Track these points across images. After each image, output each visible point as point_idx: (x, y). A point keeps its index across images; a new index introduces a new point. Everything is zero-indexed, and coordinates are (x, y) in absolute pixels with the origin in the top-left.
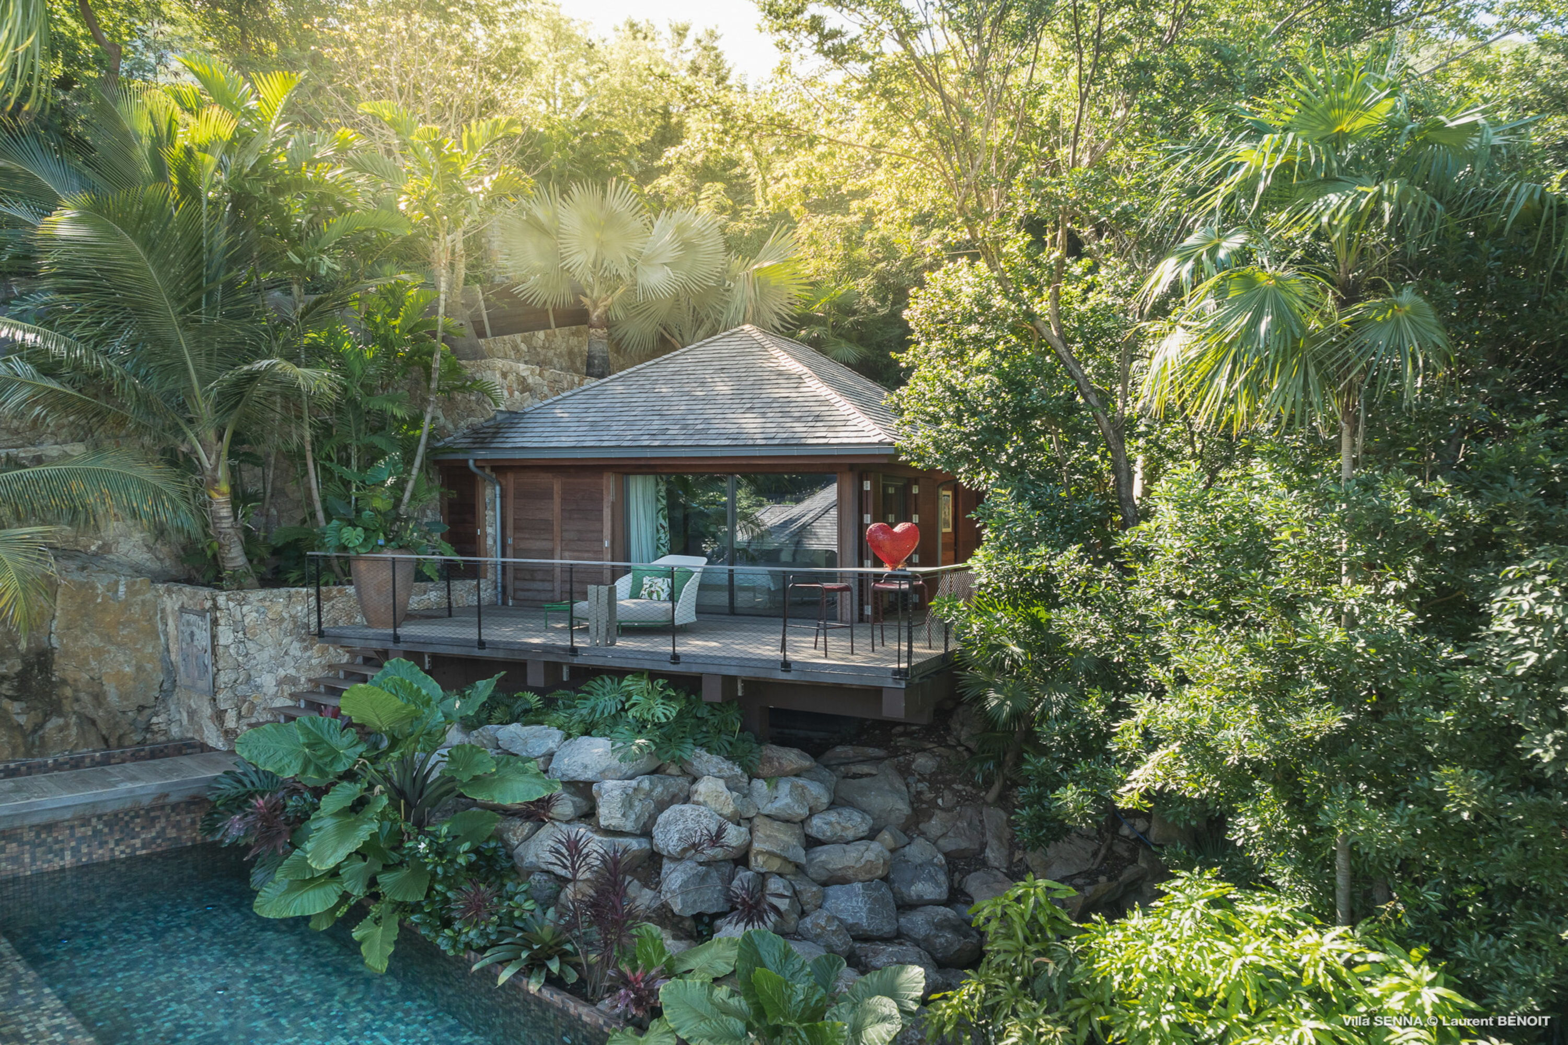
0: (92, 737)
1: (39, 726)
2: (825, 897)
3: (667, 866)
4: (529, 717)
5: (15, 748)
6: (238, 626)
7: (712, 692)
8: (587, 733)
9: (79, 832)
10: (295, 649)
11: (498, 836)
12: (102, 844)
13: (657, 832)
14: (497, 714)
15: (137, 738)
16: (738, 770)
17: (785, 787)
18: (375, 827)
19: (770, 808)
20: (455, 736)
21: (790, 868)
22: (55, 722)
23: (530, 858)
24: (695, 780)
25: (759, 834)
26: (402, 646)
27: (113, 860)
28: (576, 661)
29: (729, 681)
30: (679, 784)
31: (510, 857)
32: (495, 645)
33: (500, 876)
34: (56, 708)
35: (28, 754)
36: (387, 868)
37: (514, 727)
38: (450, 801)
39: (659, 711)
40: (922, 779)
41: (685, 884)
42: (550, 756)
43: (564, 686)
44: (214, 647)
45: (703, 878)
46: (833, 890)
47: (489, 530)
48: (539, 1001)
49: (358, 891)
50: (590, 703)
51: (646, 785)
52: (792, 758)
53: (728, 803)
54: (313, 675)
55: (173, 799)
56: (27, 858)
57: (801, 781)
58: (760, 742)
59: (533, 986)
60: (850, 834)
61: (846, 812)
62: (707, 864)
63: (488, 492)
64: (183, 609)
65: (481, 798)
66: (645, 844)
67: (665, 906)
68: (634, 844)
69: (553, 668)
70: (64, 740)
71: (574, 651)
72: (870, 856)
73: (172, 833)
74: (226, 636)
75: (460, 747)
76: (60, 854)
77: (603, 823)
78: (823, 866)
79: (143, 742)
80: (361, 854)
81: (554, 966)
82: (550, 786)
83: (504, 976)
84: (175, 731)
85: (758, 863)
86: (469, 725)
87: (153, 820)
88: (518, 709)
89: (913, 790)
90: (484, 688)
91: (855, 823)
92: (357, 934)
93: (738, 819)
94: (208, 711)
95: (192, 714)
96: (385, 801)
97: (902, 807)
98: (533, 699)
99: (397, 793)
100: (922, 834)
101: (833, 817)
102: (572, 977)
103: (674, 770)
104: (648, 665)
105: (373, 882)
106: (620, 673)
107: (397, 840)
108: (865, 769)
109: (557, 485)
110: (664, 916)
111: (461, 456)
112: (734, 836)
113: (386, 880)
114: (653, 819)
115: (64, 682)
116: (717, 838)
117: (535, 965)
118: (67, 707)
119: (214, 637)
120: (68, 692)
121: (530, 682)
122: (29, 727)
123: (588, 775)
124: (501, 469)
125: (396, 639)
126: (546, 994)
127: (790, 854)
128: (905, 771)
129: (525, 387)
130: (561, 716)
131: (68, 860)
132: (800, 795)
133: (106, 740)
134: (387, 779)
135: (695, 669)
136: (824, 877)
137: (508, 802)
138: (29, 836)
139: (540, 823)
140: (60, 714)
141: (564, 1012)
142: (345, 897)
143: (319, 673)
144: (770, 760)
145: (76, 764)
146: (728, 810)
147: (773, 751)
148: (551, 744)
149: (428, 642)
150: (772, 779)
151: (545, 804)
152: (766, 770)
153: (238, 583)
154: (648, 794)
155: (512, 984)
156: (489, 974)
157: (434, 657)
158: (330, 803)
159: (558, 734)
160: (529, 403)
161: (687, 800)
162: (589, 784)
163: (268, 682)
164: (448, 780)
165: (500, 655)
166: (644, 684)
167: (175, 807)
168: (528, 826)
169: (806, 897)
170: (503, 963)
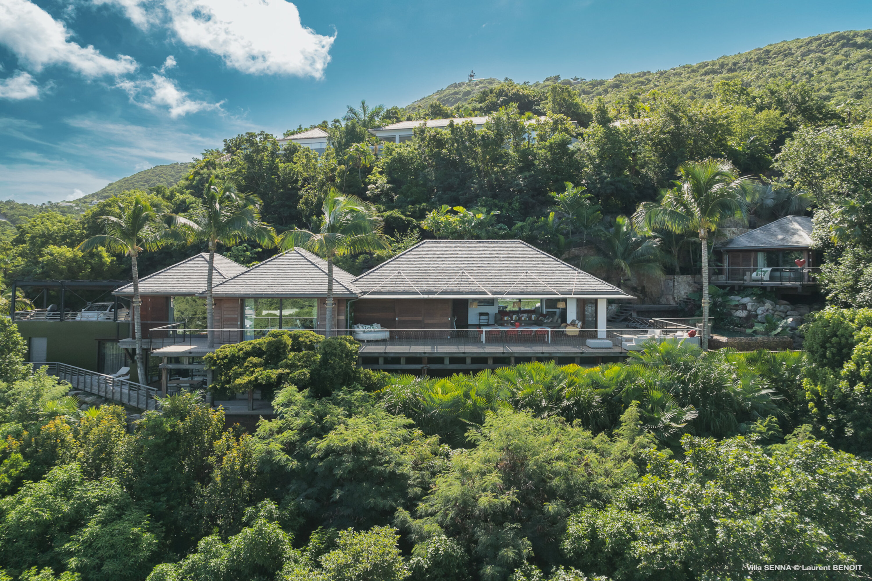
0: (651, 302)
1: (644, 299)
3: (759, 315)
4: (735, 295)
6: (678, 282)
7: (769, 290)
8: (746, 297)
10: (687, 287)
11: (730, 312)
13: (757, 311)
14: (730, 294)
16: (773, 302)
17: (783, 307)
19: (780, 309)
22: (646, 298)
23: (735, 315)
24: (765, 303)
25: (776, 312)
29: (772, 288)
34: (646, 296)
37: (732, 296)
41: (761, 318)
44: (673, 286)
52: (785, 302)
53: (770, 307)
57: (785, 305)
61: (795, 311)
63: (725, 256)
64: (668, 279)
66: (755, 313)
68: (753, 313)
70: (648, 301)
71: (743, 284)
74: (676, 284)
77: (748, 309)
82: (738, 305)
83: (731, 327)
90: (727, 290)
91: (796, 313)
93: (772, 310)
94: (671, 298)
95: (667, 299)
103: (761, 302)
104: (757, 287)
106: (752, 288)
109: (741, 254)
114: (757, 309)
115: (647, 292)
116: (767, 312)
119: (674, 284)
121: (735, 289)
123: (746, 303)
124: (728, 251)
129: (734, 233)
130: (741, 294)
132: (786, 308)
133: (653, 302)
135: (767, 287)
144: (780, 302)
147: (781, 300)
148: (739, 299)
153: (678, 274)
154: (756, 306)
159: (740, 297)
160: (735, 237)
161: (763, 306)
163: (683, 293)
165: (729, 285)
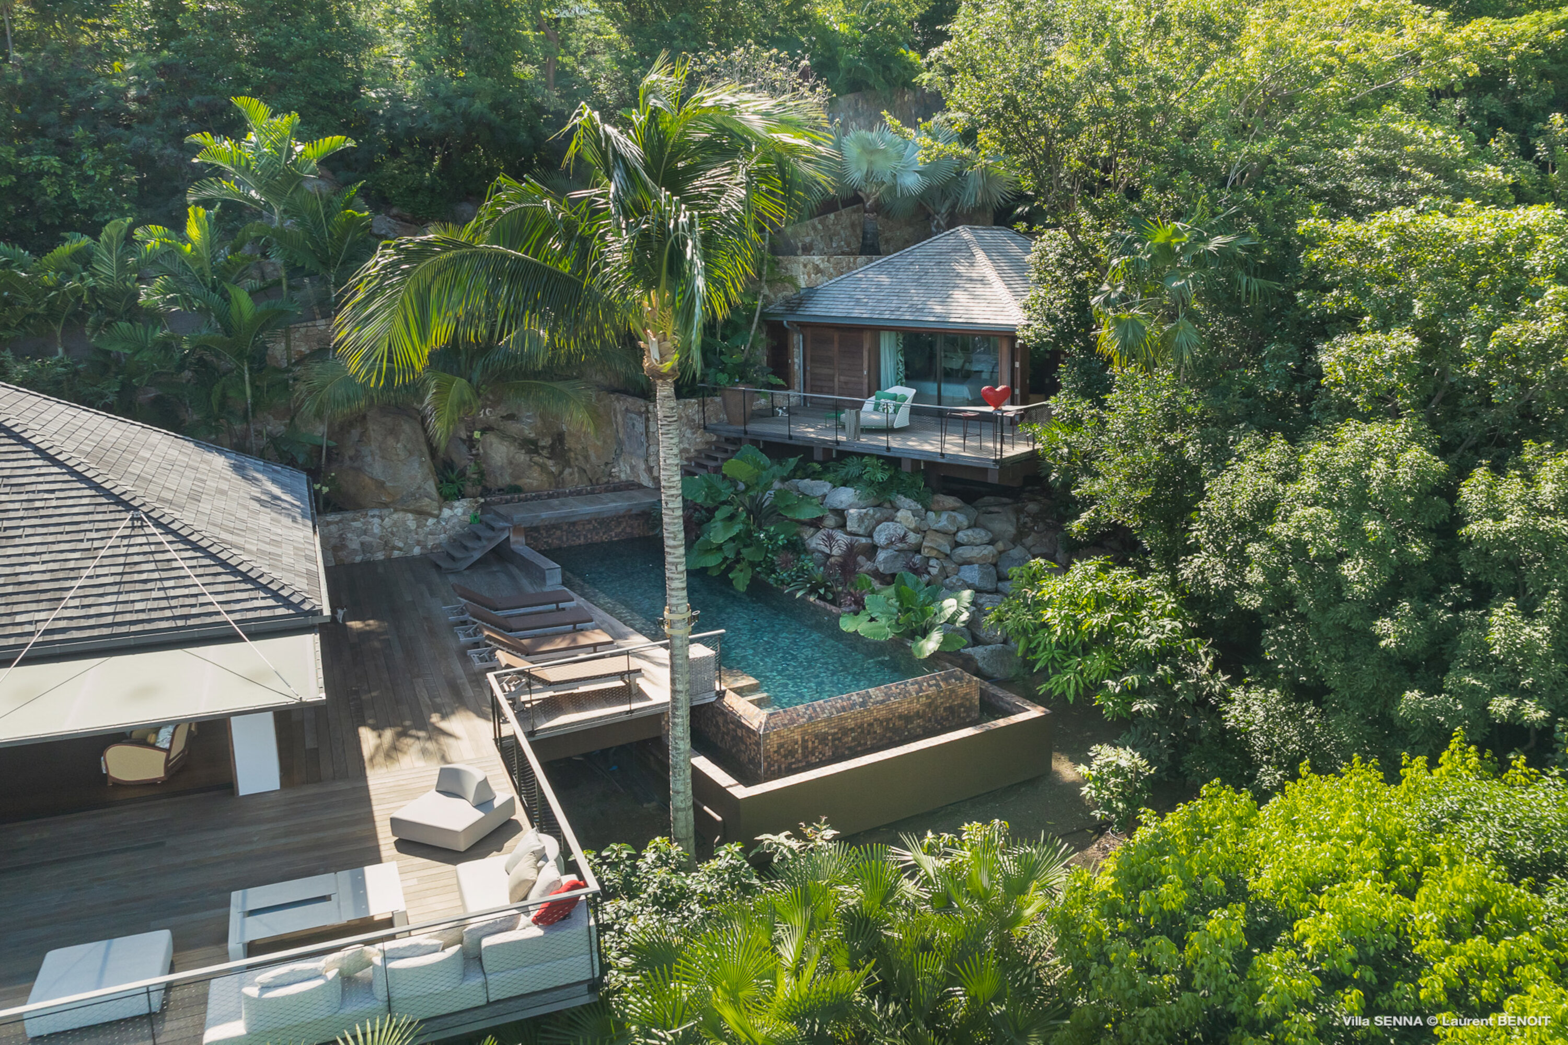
0: (585, 479)
1: (561, 473)
2: (959, 571)
3: (879, 550)
4: (815, 476)
5: (550, 484)
7: (906, 467)
8: (844, 485)
9: (587, 527)
11: (798, 534)
12: (597, 534)
13: (875, 535)
14: (799, 473)
15: (605, 480)
16: (920, 507)
17: (944, 516)
18: (741, 526)
19: (936, 526)
20: (777, 485)
21: (942, 556)
22: (567, 471)
23: (813, 545)
24: (898, 510)
25: (927, 538)
26: (749, 437)
27: (603, 542)
28: (839, 448)
29: (916, 462)
30: (888, 512)
31: (803, 545)
32: (797, 438)
33: (799, 553)
34: (567, 464)
35: (557, 487)
36: (745, 546)
37: (807, 481)
38: (775, 518)
39: (879, 476)
40: (1029, 515)
41: (886, 558)
42: (824, 496)
43: (834, 460)
44: (647, 433)
45: (896, 557)
46: (963, 568)
47: (796, 360)
48: (815, 605)
49: (732, 556)
50: (846, 470)
51: (871, 512)
52: (950, 501)
53: (912, 522)
54: (698, 448)
55: (634, 512)
56: (565, 538)
57: (954, 514)
58: (935, 492)
59: (812, 599)
60: (978, 541)
61: (977, 530)
62: (900, 551)
63: (795, 337)
64: (627, 410)
65: (789, 515)
66: (869, 541)
67: (877, 569)
68: (863, 540)
69: (827, 451)
70: (573, 480)
71: (837, 442)
72: (986, 552)
73: (628, 530)
74: (653, 427)
75: (780, 490)
76: (578, 537)
77: (848, 529)
78: (960, 555)
79: (608, 482)
80: (732, 539)
81: (822, 591)
82: (823, 511)
83: (798, 595)
84: (623, 476)
85: (925, 552)
86: (784, 480)
87: (619, 523)
88: (810, 471)
89: (1021, 521)
90: (792, 462)
91: (980, 535)
92: (731, 576)
93: (916, 531)
94: (643, 466)
95: (633, 468)
96: (745, 514)
97: (1011, 530)
98: (817, 467)
99: (749, 512)
100: (1023, 545)
101: (970, 532)
102: (830, 596)
103: (887, 505)
104: (875, 452)
105: (738, 553)
106: (862, 455)
107: (749, 533)
108: (996, 509)
109: (836, 336)
110: (876, 574)
111: (779, 319)
112: (913, 538)
113: (745, 551)
114: (874, 528)
115: (570, 449)
116: (903, 539)
117: (813, 590)
118: (572, 464)
119: (647, 427)
120: (572, 455)
121: (816, 457)
122: (556, 473)
123: (843, 506)
124: (803, 326)
125: (746, 432)
126: (818, 602)
127: (942, 549)
128: (1018, 512)
129: (818, 270)
130: (831, 476)
131: (582, 541)
132: (953, 520)
133: (591, 480)
134: (744, 505)
135: (898, 455)
136: (961, 561)
137: (802, 518)
138: (565, 527)
139: (818, 529)
140: (570, 467)
141: (825, 609)
142: (726, 559)
143: (700, 447)
144: (938, 502)
145: (579, 493)
146: (912, 526)
147: (940, 498)
148: (826, 490)
149: (763, 435)
150: (938, 512)
151: (821, 519)
152: (935, 507)
154: (873, 517)
155: (802, 599)
156: (792, 594)
157: (765, 442)
158: (719, 515)
159: (829, 485)
160: (819, 282)
161: (892, 520)
162: (843, 511)
164: (773, 506)
165: (800, 443)
166: (875, 461)
167: (630, 517)
168: (812, 530)
169: (949, 570)
170: (799, 590)
